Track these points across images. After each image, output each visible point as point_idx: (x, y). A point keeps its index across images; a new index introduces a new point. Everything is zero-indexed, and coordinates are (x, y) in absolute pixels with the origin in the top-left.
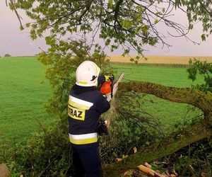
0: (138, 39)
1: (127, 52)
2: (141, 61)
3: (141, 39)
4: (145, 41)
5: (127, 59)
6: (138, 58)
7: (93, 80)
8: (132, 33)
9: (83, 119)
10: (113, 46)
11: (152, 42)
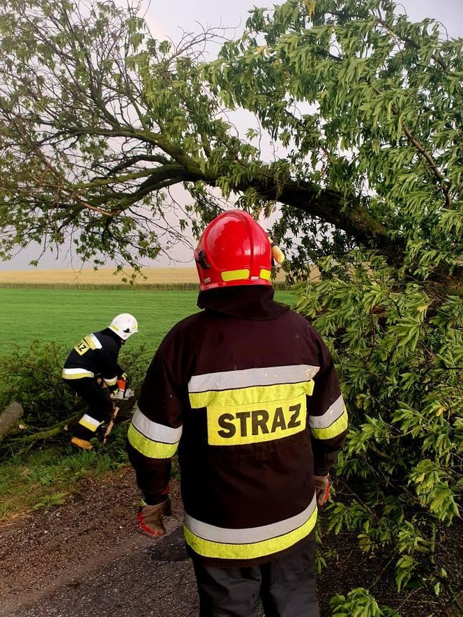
0: (132, 250)
1: (119, 268)
2: (139, 281)
3: (138, 250)
4: (142, 252)
5: (117, 280)
6: (134, 276)
7: (125, 331)
8: (124, 242)
9: (81, 353)
10: (96, 262)
11: (153, 253)
